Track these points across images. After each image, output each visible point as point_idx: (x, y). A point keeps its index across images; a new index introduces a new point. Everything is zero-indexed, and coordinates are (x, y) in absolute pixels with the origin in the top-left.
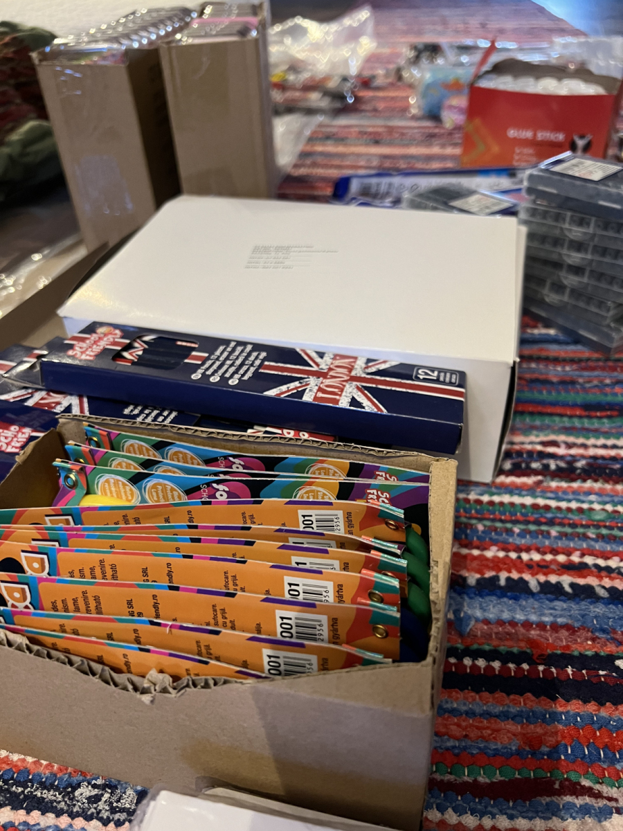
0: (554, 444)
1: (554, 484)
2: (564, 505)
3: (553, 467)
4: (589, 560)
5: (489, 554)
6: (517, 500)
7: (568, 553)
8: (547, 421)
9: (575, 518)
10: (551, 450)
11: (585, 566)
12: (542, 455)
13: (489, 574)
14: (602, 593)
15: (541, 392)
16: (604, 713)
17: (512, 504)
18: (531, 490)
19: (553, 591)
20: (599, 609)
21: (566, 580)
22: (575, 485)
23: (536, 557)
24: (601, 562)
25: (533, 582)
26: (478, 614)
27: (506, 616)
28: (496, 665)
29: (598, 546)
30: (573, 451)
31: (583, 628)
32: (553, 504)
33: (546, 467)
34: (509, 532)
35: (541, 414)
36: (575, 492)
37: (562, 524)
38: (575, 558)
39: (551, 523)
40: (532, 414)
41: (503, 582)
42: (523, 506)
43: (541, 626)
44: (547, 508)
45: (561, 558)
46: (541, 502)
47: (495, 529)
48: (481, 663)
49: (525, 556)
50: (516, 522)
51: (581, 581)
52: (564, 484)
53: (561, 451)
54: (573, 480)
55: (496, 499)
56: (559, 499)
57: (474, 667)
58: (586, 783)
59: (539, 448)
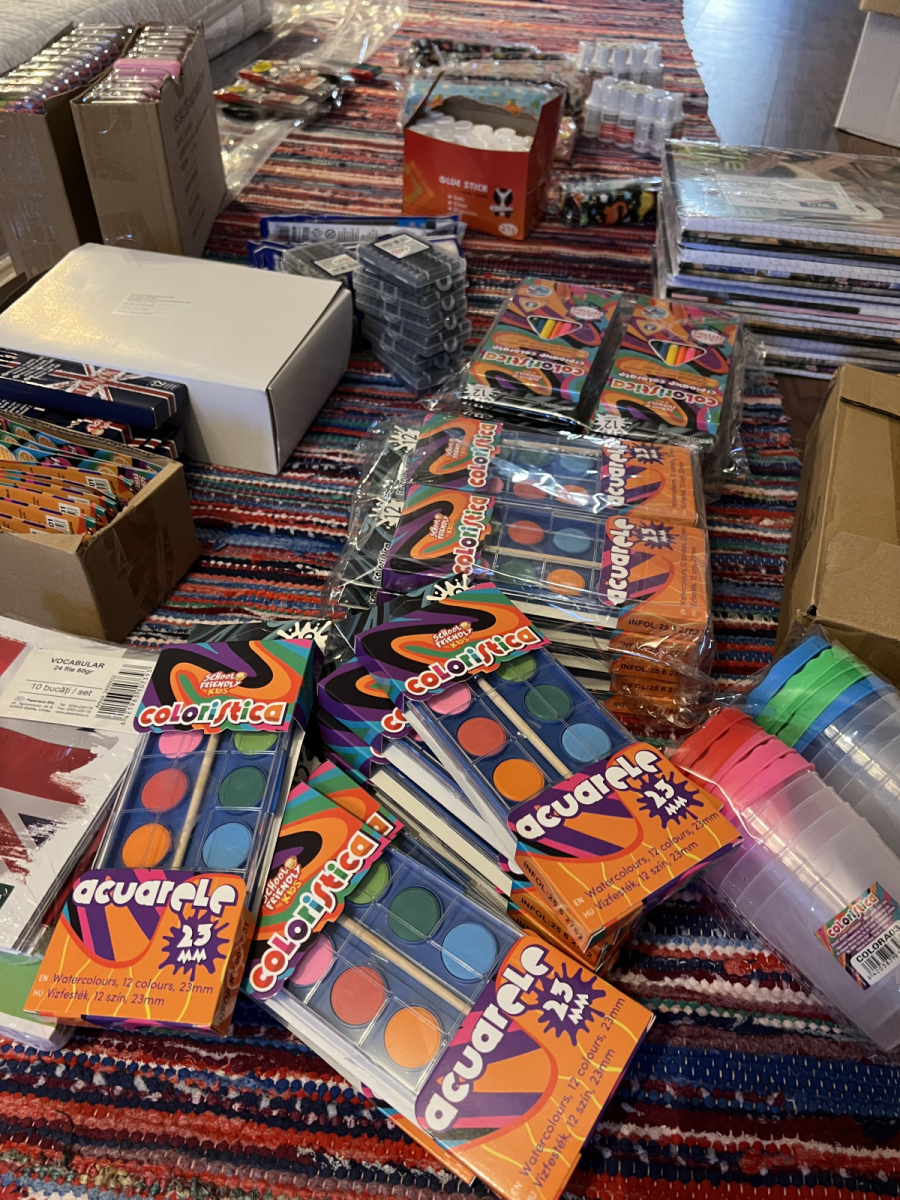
0: (336, 454)
1: (320, 479)
2: (320, 491)
3: (326, 468)
4: (315, 520)
5: (254, 514)
6: (291, 486)
7: (305, 515)
8: (342, 440)
9: (322, 498)
10: (332, 458)
11: (311, 522)
12: (325, 461)
13: (248, 523)
14: (311, 535)
15: (350, 420)
16: (276, 586)
17: (286, 489)
18: (303, 482)
19: (285, 533)
20: (305, 543)
21: (293, 529)
22: (334, 480)
23: (284, 516)
24: (322, 521)
25: (272, 527)
26: (232, 542)
27: (248, 544)
28: (229, 564)
29: (326, 513)
30: (346, 460)
31: (289, 551)
32: (313, 489)
33: (321, 468)
34: (276, 503)
35: (341, 435)
36: (332, 484)
37: (312, 501)
38: (307, 519)
39: (306, 500)
40: (334, 434)
41: (254, 527)
42: (293, 490)
43: (266, 549)
44: (308, 492)
45: (299, 518)
46: (306, 488)
47: (268, 502)
48: (220, 563)
49: (277, 516)
50: (281, 498)
51: (303, 529)
52: (328, 479)
53: (338, 459)
54: (335, 477)
55: (277, 485)
56: (317, 487)
57: (216, 564)
58: (247, 609)
59: (325, 456)
